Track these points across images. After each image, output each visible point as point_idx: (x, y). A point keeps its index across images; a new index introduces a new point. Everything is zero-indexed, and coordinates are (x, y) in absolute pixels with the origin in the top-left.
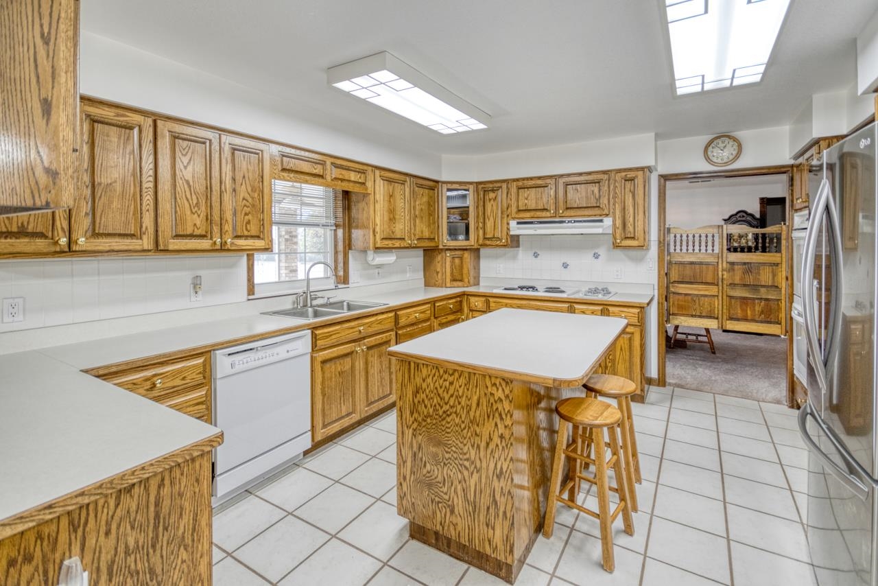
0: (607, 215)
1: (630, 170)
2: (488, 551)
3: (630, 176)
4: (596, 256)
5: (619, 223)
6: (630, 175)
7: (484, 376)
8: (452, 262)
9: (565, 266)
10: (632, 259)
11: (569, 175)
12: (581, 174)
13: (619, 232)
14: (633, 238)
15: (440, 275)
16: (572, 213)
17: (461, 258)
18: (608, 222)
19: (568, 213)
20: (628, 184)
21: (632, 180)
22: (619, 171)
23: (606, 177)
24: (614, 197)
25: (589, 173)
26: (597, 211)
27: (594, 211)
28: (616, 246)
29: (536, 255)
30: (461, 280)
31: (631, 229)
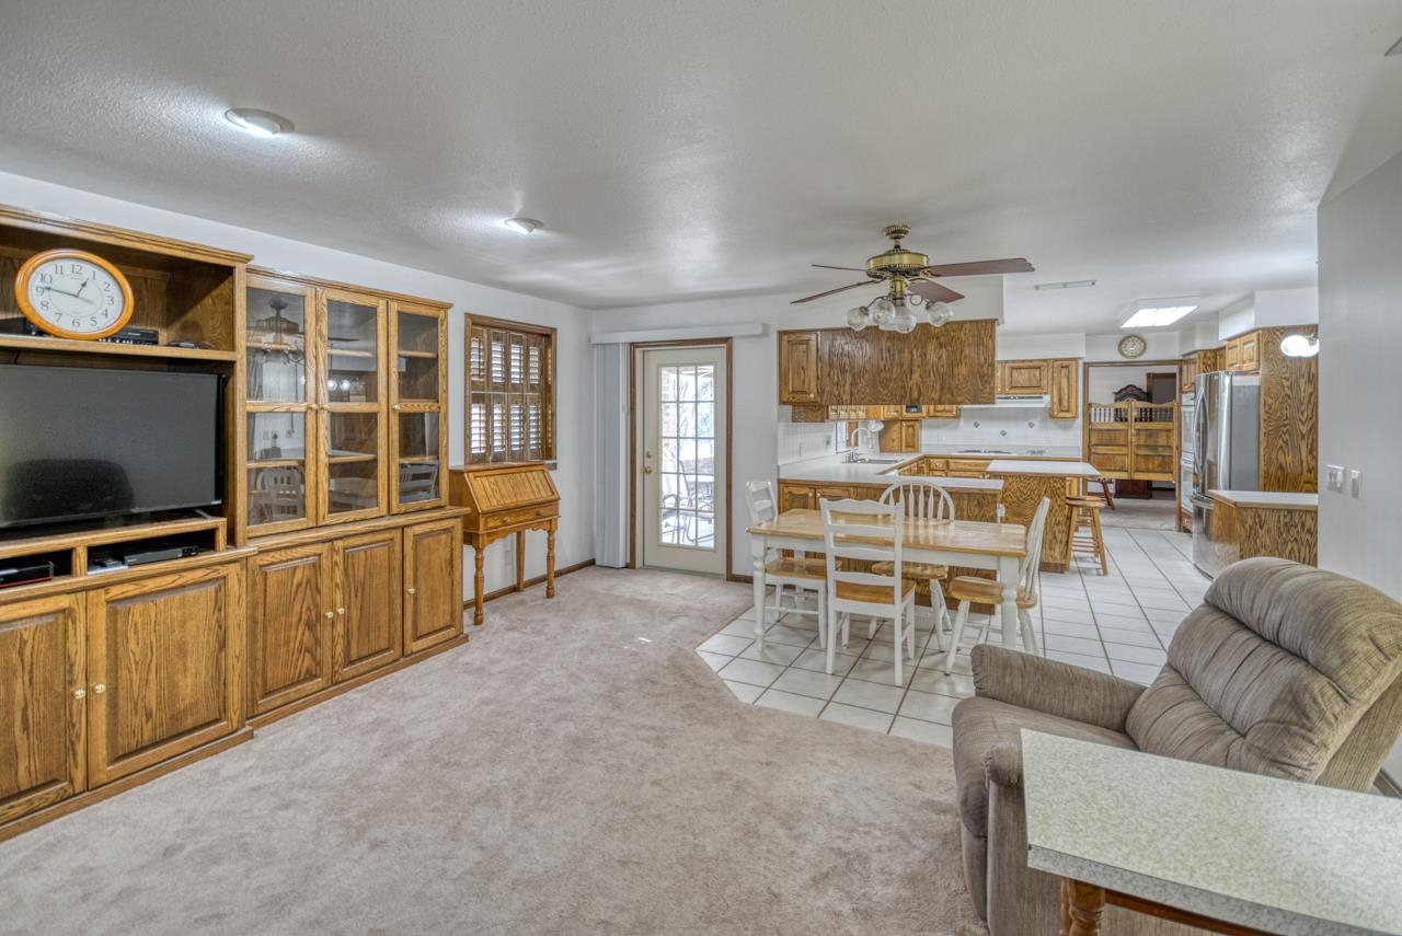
0: (1046, 393)
1: (1066, 359)
2: (1051, 560)
3: (1065, 365)
4: (1031, 425)
5: (1056, 399)
6: (1066, 363)
7: (1049, 478)
8: (907, 432)
9: (1004, 434)
10: (1060, 427)
11: (1013, 361)
12: (1023, 361)
13: (1055, 407)
14: (1068, 411)
15: (896, 442)
16: (1017, 391)
17: (913, 426)
18: (1047, 398)
19: (1013, 391)
20: (1064, 371)
21: (1067, 367)
22: (1056, 360)
23: (1045, 364)
24: (1053, 379)
25: (1031, 361)
26: (1037, 390)
27: (1034, 389)
28: (1052, 417)
29: (976, 425)
30: (913, 447)
31: (1066, 404)
